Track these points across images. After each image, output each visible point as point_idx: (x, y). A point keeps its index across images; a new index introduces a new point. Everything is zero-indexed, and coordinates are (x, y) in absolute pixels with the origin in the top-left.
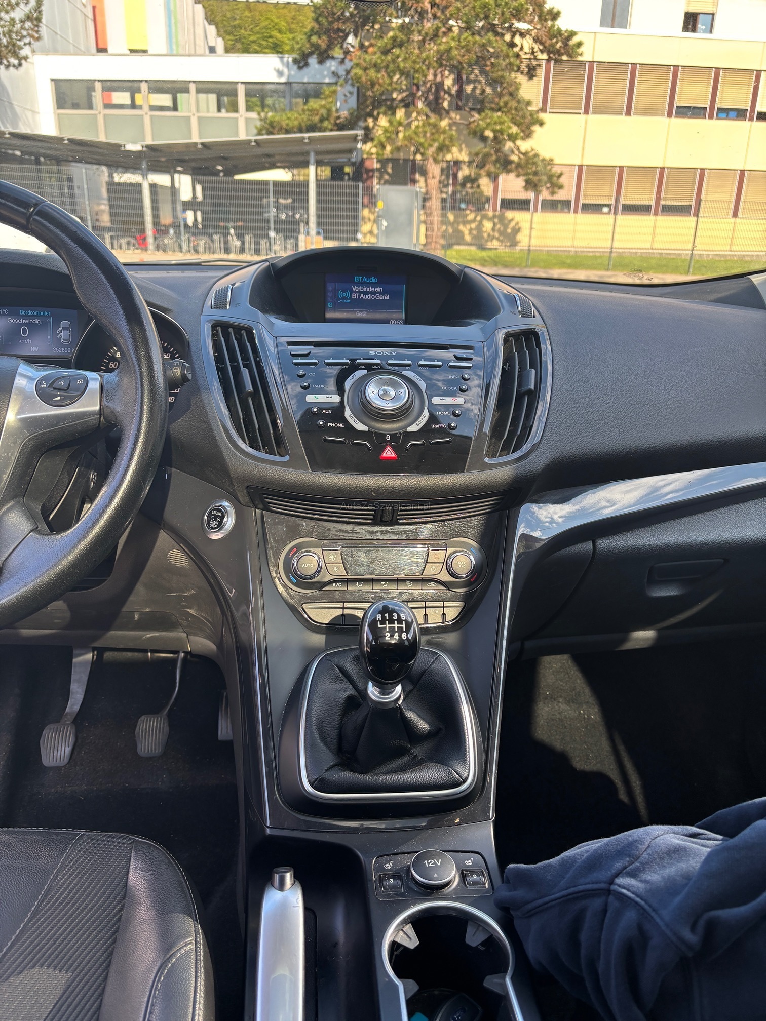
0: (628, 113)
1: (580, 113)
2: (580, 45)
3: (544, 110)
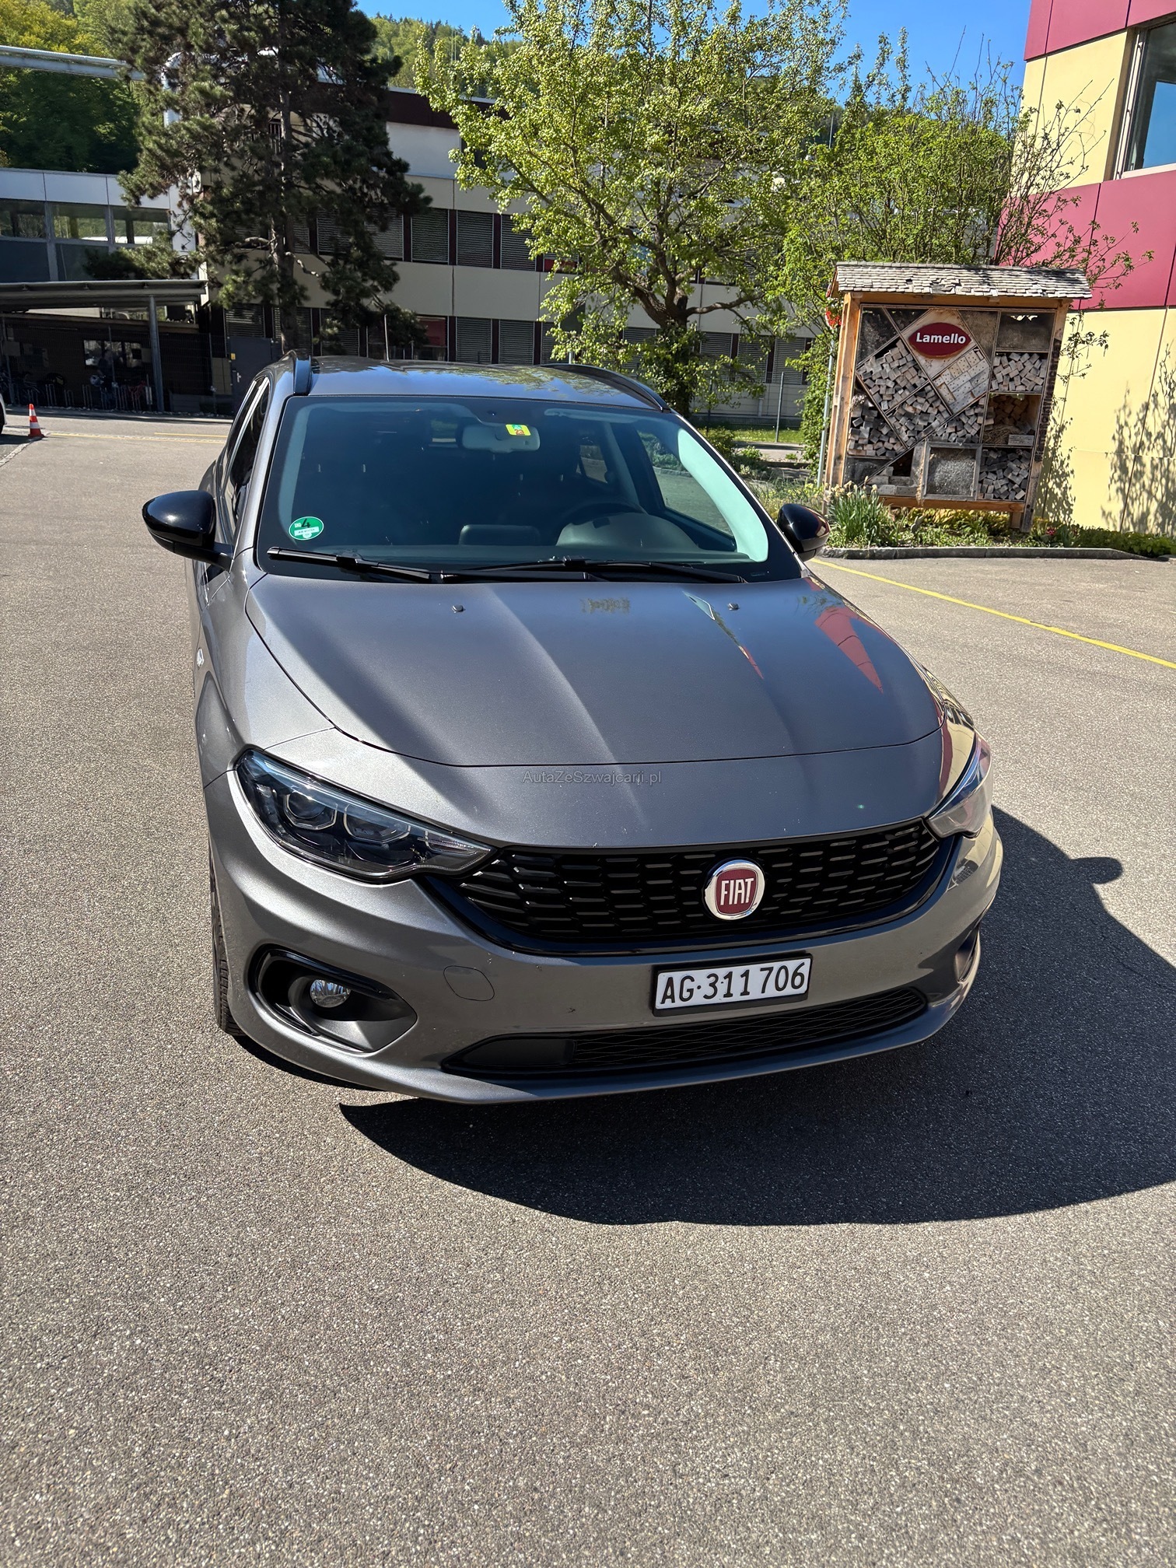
0: (497, 266)
1: (446, 264)
2: (428, 200)
3: (407, 259)
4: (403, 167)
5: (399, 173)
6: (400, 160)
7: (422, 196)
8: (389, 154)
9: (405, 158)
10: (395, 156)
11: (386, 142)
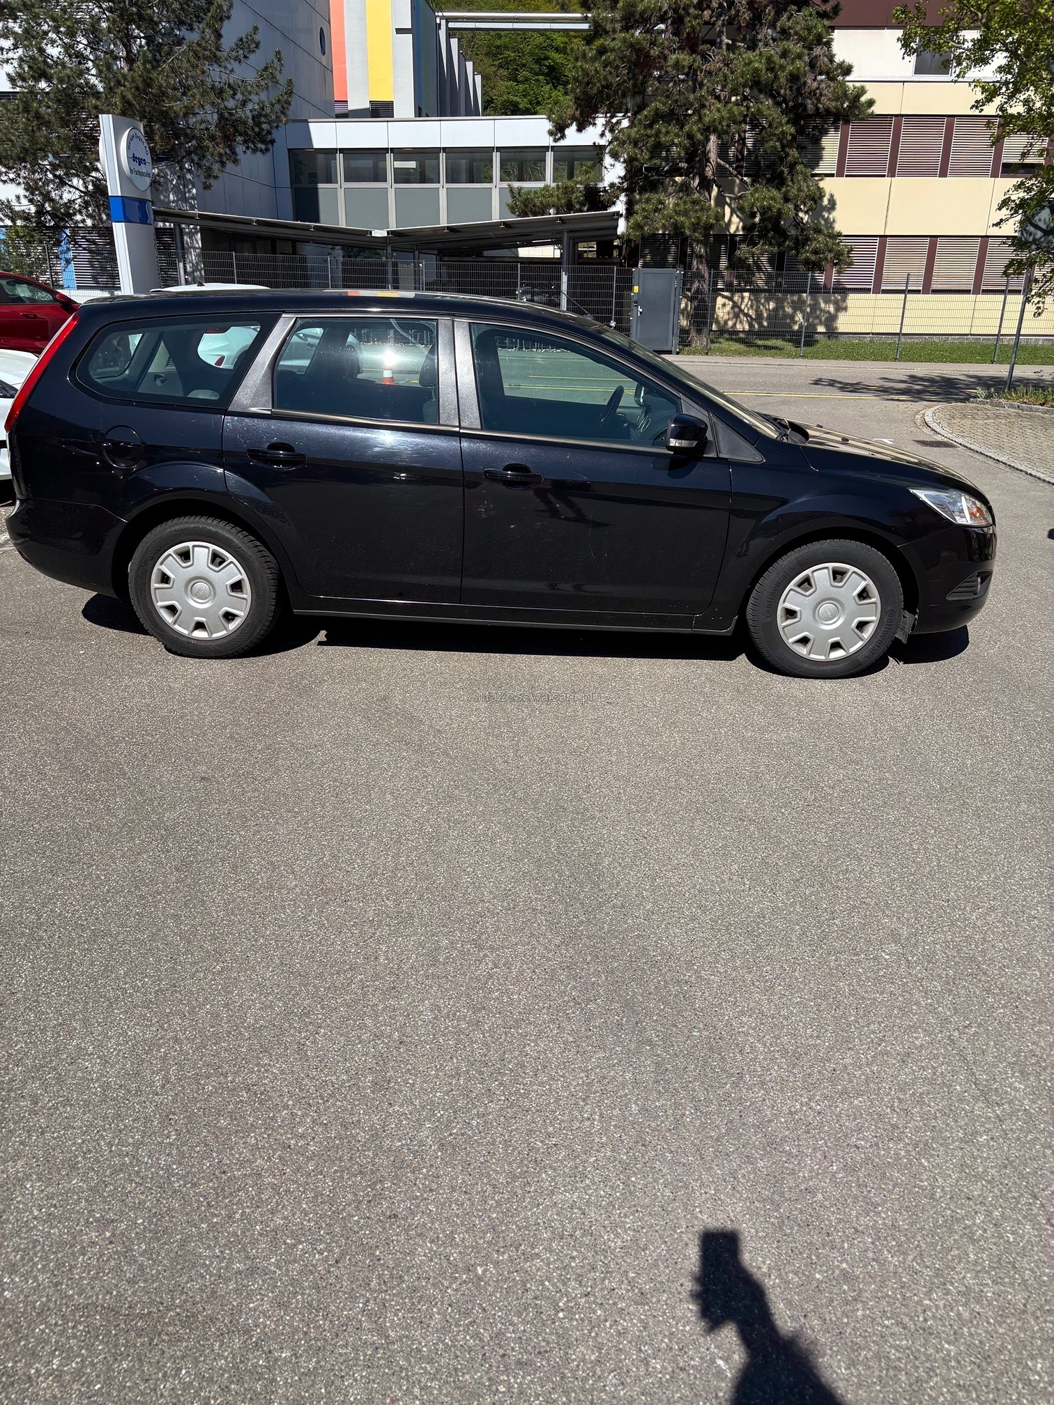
0: (943, 174)
1: (884, 176)
2: (871, 103)
3: (840, 173)
4: (847, 70)
5: (840, 78)
6: (844, 62)
7: (863, 99)
8: (831, 58)
9: (849, 61)
10: (837, 59)
11: (828, 44)
